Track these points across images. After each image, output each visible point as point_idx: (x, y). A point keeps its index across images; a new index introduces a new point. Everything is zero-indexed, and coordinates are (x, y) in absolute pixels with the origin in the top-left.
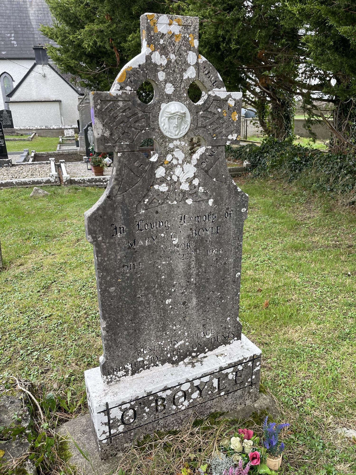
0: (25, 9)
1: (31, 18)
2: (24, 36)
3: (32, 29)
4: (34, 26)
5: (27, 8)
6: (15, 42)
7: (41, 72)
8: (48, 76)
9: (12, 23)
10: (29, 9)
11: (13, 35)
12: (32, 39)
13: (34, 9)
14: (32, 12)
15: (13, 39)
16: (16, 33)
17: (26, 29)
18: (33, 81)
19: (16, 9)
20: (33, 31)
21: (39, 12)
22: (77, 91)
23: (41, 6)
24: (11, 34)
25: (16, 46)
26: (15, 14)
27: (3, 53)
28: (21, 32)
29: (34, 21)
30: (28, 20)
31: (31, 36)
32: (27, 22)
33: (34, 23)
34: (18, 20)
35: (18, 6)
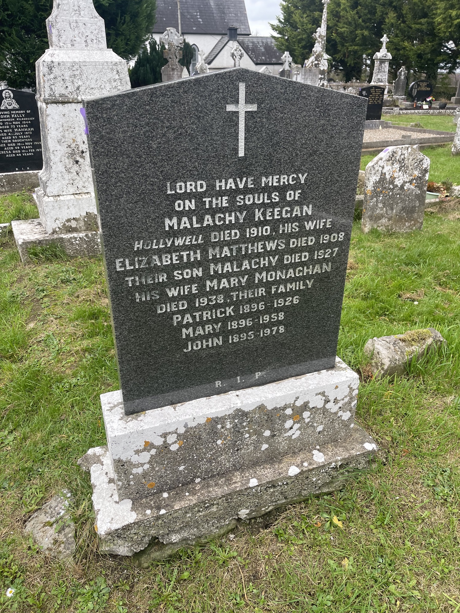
2: (207, 14)
3: (211, 9)
4: (213, 7)
6: (200, 20)
9: (197, 4)
11: (198, 14)
12: (212, 18)
15: (199, 17)
16: (200, 12)
17: (207, 9)
20: (212, 11)
22: (253, 61)
24: (197, 13)
25: (202, 23)
27: (194, 29)
28: (204, 11)
29: (212, 2)
30: (207, 1)
31: (211, 15)
32: (207, 3)
33: (212, 4)
34: (200, 1)
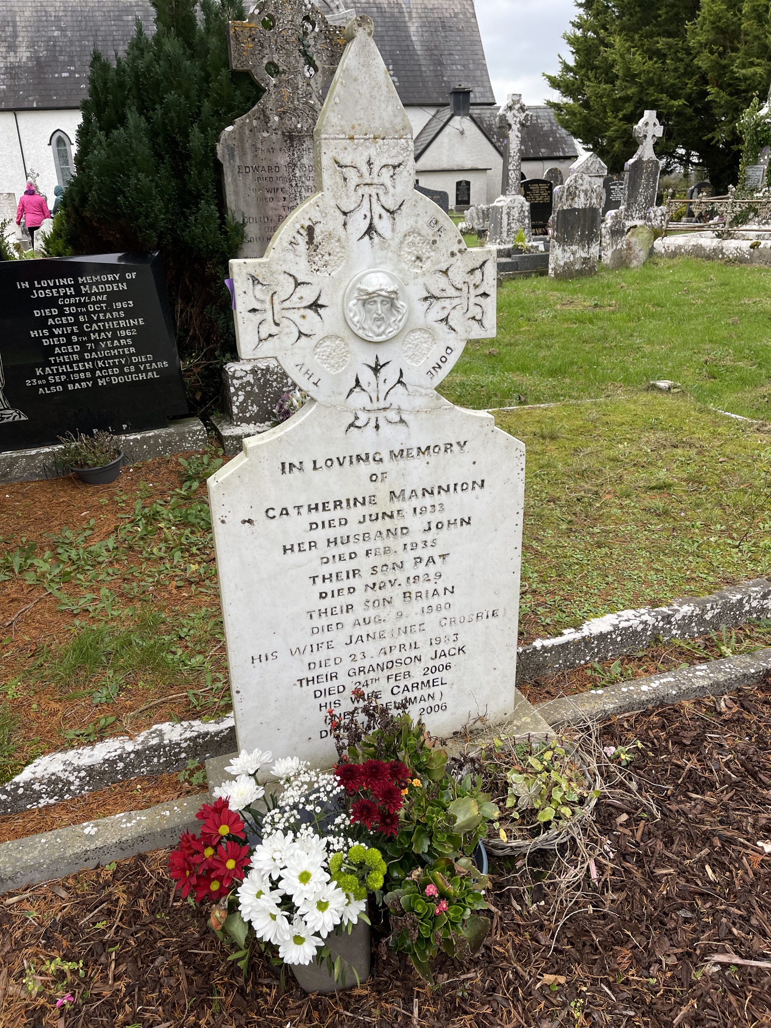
0: (402, 24)
1: (414, 38)
2: (408, 68)
3: (416, 57)
5: (405, 22)
6: (395, 79)
7: (459, 127)
8: (466, 133)
9: (387, 48)
10: (409, 24)
11: (391, 67)
13: (416, 24)
14: (413, 28)
16: (395, 64)
17: (407, 57)
18: (446, 140)
19: (390, 24)
20: (419, 60)
21: (424, 29)
23: (424, 20)
26: (391, 33)
28: (401, 62)
29: (418, 43)
30: (408, 42)
32: (408, 46)
34: (395, 43)
35: (393, 19)
